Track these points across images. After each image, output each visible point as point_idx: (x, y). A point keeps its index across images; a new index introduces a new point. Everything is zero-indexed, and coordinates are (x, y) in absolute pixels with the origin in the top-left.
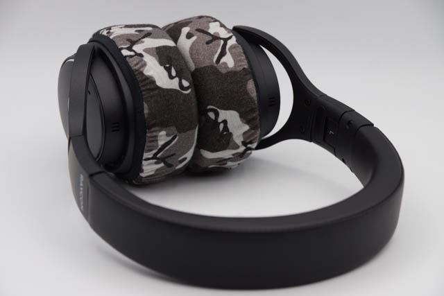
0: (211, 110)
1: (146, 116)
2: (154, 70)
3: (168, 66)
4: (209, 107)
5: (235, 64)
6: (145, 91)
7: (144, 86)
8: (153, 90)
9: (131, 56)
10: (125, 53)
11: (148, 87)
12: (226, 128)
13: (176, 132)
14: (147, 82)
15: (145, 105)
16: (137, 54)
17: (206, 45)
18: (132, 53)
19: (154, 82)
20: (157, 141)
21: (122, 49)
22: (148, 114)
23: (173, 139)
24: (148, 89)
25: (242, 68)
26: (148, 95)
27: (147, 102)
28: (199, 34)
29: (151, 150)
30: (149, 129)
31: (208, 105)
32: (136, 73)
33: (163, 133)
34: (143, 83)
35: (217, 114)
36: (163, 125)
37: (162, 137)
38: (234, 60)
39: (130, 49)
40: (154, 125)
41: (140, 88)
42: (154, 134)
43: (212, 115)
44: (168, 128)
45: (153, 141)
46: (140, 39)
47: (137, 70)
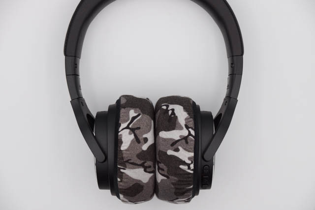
2: (182, 115)
3: (173, 116)
5: (129, 111)
9: (191, 128)
14: (188, 110)
16: (188, 128)
17: (141, 127)
21: (193, 136)
39: (190, 134)
47: (192, 118)
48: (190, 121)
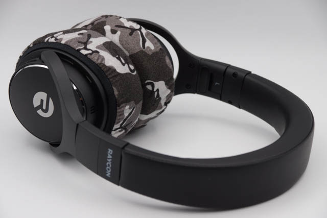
0: (149, 84)
1: (116, 96)
2: (111, 61)
3: (117, 56)
4: (147, 82)
5: (155, 47)
6: (111, 78)
7: (109, 74)
8: (115, 76)
9: (91, 54)
10: (84, 52)
11: (113, 75)
12: (158, 95)
13: (134, 105)
14: (110, 71)
15: (115, 89)
16: (93, 52)
17: (130, 37)
18: (90, 52)
19: (115, 70)
20: (123, 114)
21: (80, 50)
22: (118, 95)
23: (133, 110)
24: (113, 76)
25: (159, 48)
26: (114, 81)
27: (115, 86)
28: (119, 29)
29: (119, 122)
30: (119, 106)
31: (146, 80)
32: (101, 66)
33: (127, 107)
34: (109, 73)
35: (153, 86)
36: (127, 101)
37: (127, 110)
38: (153, 44)
39: (86, 48)
40: (122, 103)
41: (107, 76)
42: (123, 109)
43: (149, 87)
44: (130, 103)
45: (121, 115)
46: (88, 40)
47: (100, 64)
48: (98, 59)
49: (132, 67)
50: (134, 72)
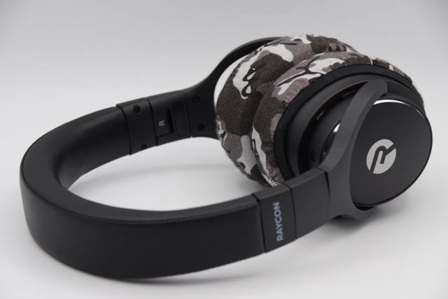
49: (249, 91)
50: (244, 96)
